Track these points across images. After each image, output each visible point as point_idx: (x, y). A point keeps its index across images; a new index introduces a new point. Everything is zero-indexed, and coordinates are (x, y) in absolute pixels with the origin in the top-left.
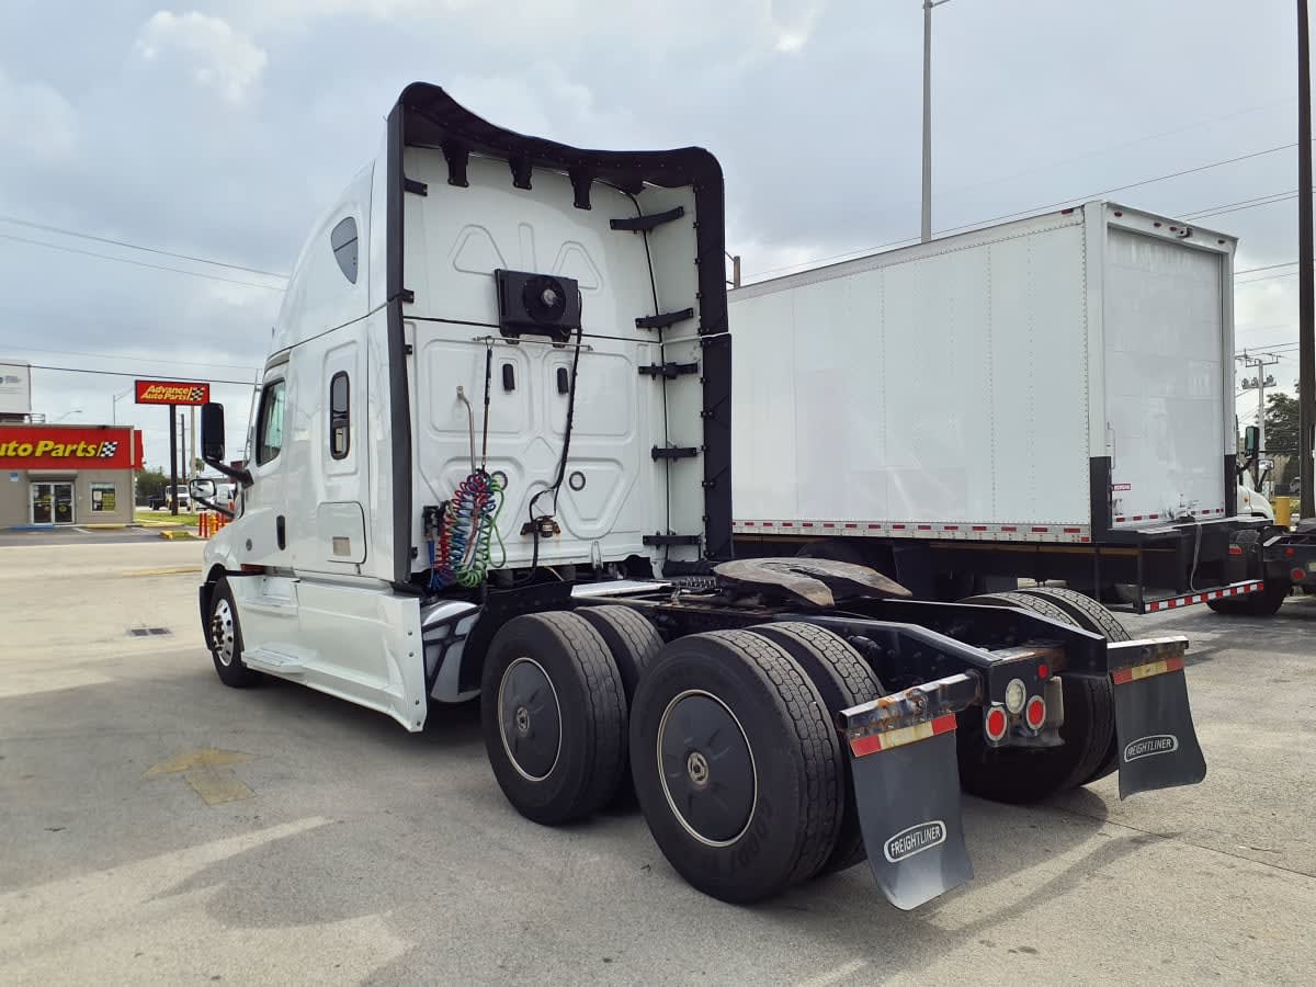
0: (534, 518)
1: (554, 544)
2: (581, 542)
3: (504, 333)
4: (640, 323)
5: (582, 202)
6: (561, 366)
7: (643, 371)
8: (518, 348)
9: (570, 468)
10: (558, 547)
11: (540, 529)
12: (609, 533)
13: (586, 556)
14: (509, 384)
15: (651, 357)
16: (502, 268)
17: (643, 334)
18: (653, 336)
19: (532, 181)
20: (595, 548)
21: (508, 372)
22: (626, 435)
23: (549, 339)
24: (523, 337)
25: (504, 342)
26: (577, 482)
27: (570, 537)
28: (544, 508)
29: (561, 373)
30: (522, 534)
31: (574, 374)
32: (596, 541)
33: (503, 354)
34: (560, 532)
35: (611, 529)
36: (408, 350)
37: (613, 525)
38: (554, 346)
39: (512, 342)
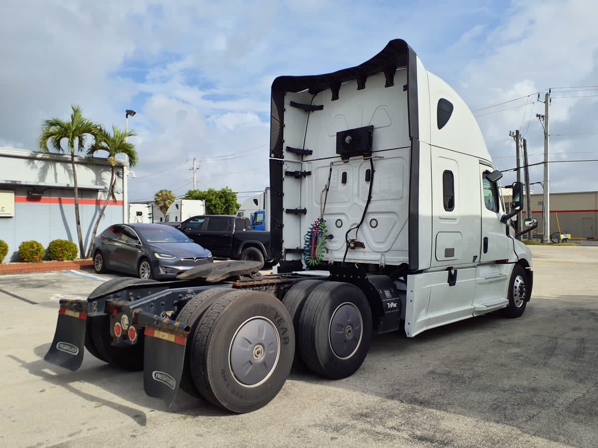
0: (348, 240)
1: (363, 253)
2: (376, 253)
3: (343, 159)
5: (390, 83)
6: (367, 169)
8: (349, 164)
9: (369, 218)
10: (364, 255)
11: (350, 246)
12: (389, 250)
13: (378, 261)
14: (344, 180)
19: (366, 84)
20: (383, 257)
21: (344, 176)
22: (402, 198)
23: (362, 157)
24: (351, 158)
25: (343, 163)
26: (374, 223)
27: (370, 250)
29: (368, 171)
31: (373, 171)
32: (383, 253)
33: (343, 168)
34: (364, 247)
35: (391, 248)
36: (309, 173)
37: (392, 246)
38: (364, 159)
39: (346, 162)
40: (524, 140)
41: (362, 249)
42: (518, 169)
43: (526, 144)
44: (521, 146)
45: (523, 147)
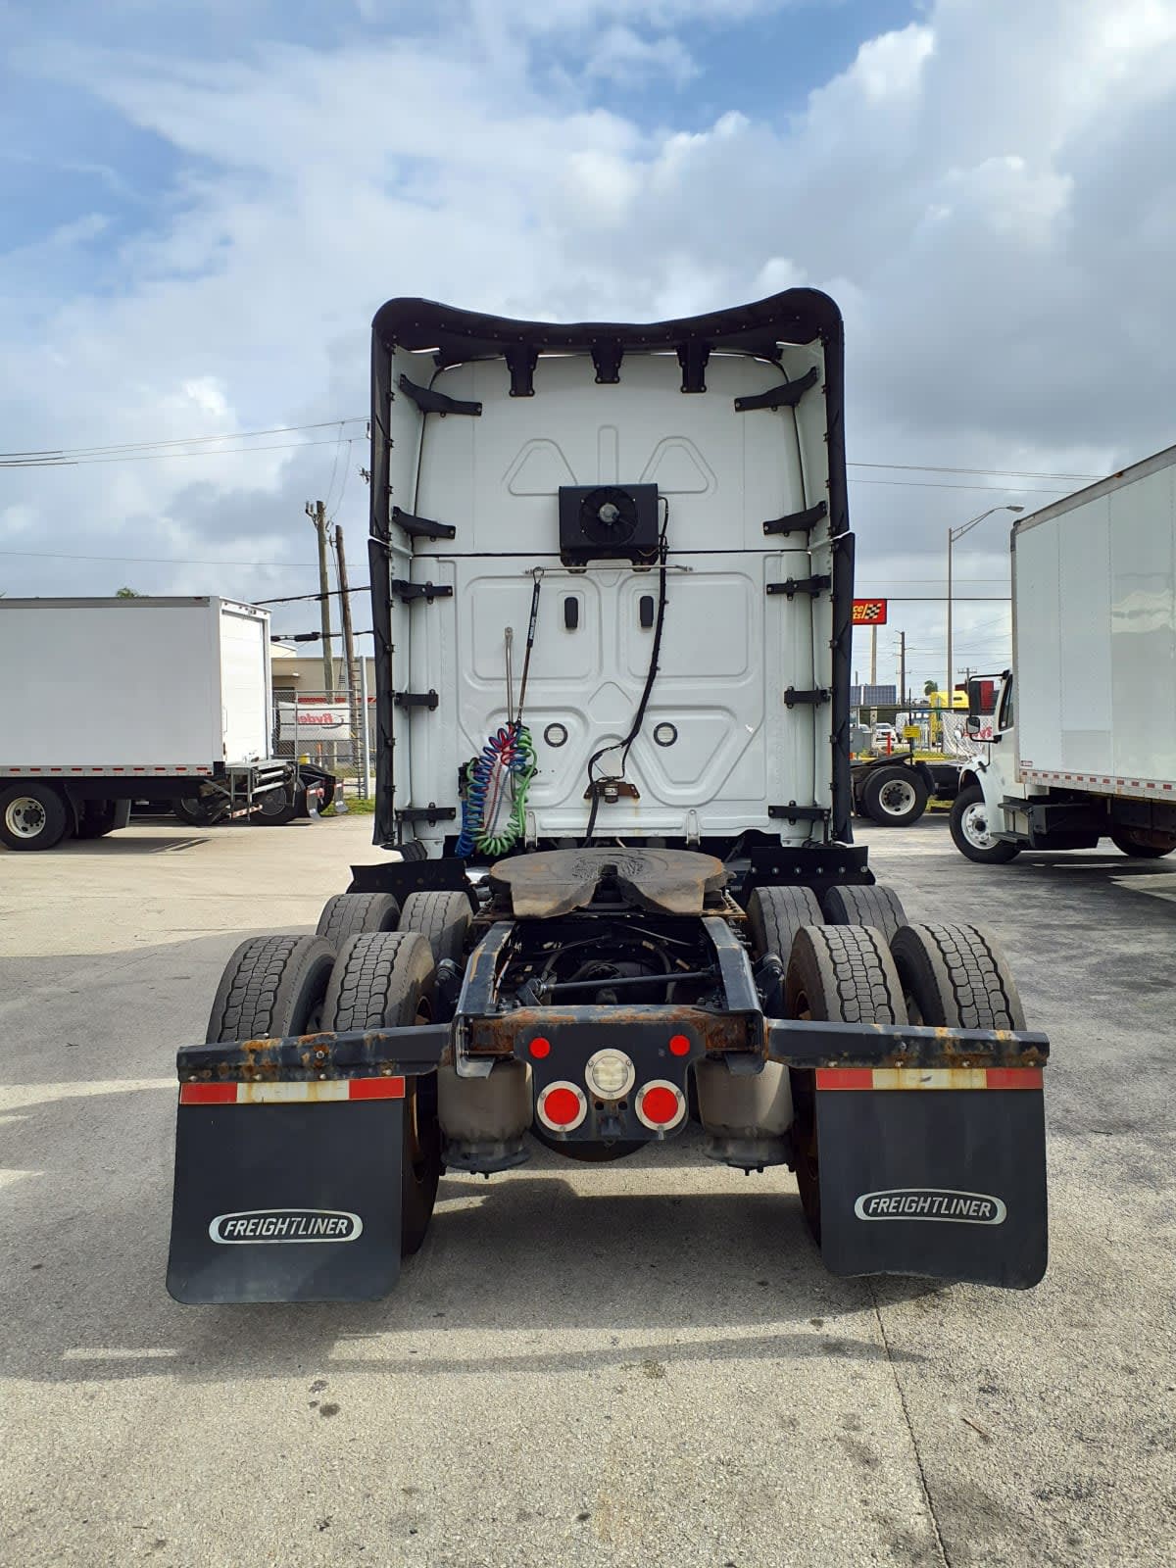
0: (595, 780)
1: (633, 811)
2: (673, 810)
3: (566, 561)
4: (771, 528)
5: (694, 383)
6: (644, 593)
7: (774, 589)
8: (586, 578)
9: (652, 719)
10: (637, 814)
11: (603, 793)
12: (711, 800)
13: (677, 827)
14: (571, 618)
15: (788, 568)
16: (570, 483)
17: (776, 542)
18: (792, 541)
19: (621, 372)
20: (692, 819)
21: (572, 606)
22: (744, 673)
23: (628, 563)
24: (591, 563)
25: (567, 572)
26: (665, 735)
27: (655, 801)
28: (608, 767)
29: (646, 603)
30: (585, 797)
31: (663, 602)
32: (692, 809)
33: (560, 586)
34: (638, 796)
35: (715, 795)
36: (445, 592)
37: (718, 792)
38: (635, 570)
39: (577, 571)
40: (338, 528)
41: (630, 802)
42: (323, 597)
43: (341, 538)
44: (331, 543)
45: (335, 544)
